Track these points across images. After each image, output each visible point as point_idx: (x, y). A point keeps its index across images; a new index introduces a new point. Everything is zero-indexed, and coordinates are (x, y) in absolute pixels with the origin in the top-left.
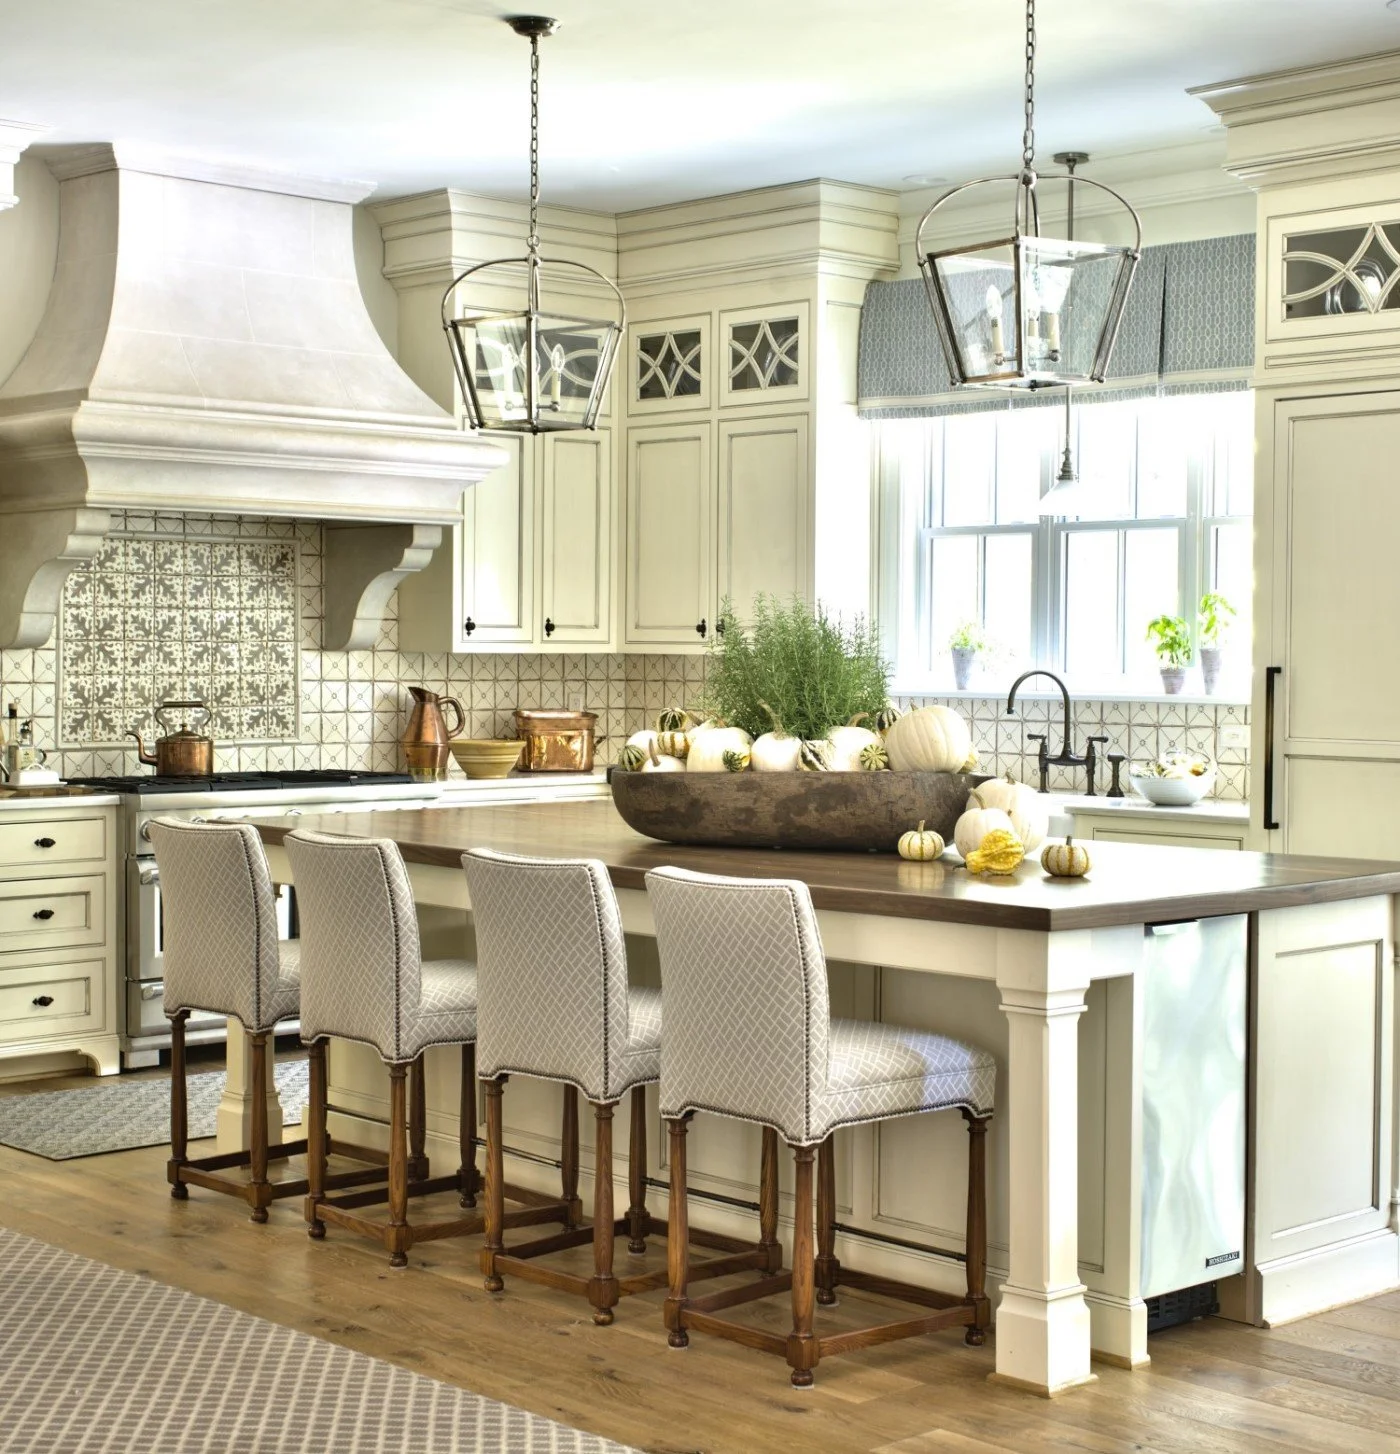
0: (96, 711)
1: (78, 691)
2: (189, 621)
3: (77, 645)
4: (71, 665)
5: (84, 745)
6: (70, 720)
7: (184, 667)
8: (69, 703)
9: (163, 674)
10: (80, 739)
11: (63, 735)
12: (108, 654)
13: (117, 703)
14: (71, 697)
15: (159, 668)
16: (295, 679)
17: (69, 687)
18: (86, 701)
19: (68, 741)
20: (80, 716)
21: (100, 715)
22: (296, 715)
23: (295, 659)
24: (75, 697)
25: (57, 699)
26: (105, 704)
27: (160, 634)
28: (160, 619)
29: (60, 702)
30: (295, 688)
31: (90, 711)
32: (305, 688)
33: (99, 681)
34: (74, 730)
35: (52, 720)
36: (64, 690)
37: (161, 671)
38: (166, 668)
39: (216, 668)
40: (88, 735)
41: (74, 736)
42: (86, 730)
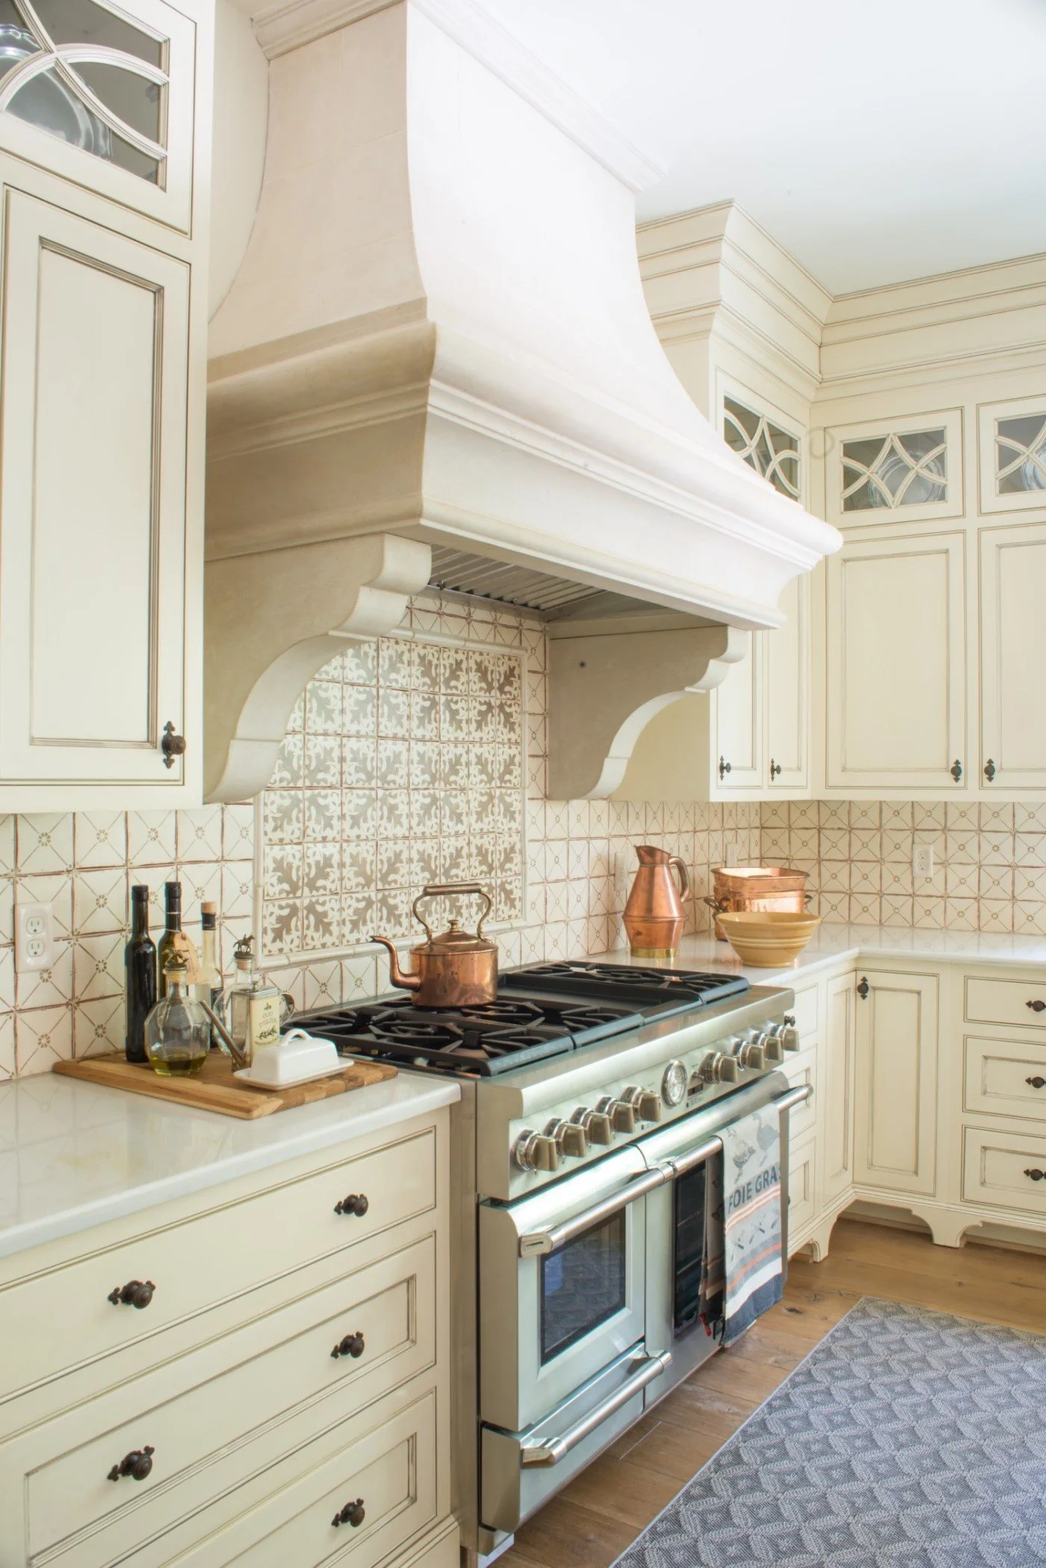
0: (306, 902)
1: (283, 870)
2: (416, 758)
3: (282, 797)
4: (275, 829)
5: (293, 959)
6: (273, 919)
7: (411, 828)
8: (271, 891)
9: (386, 839)
10: (286, 948)
11: (264, 946)
12: (321, 809)
13: (333, 887)
14: (274, 881)
15: (382, 830)
16: (522, 840)
17: (272, 866)
18: (294, 888)
19: (270, 954)
20: (286, 912)
21: (311, 909)
22: (523, 889)
23: (522, 812)
24: (280, 881)
25: (256, 887)
26: (317, 889)
27: (383, 778)
29: (260, 890)
30: (522, 852)
31: (298, 902)
32: (532, 850)
33: (310, 853)
34: (278, 935)
35: (249, 921)
36: (266, 871)
37: (385, 834)
38: (392, 830)
39: (445, 828)
40: (297, 942)
41: (278, 944)
42: (294, 934)
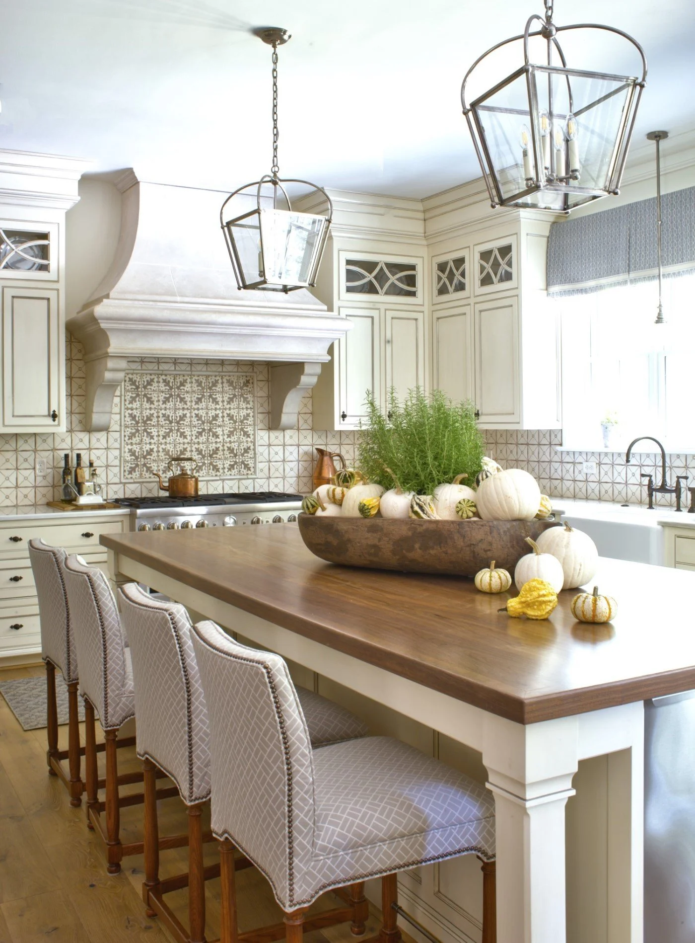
0: (142, 463)
1: (132, 453)
2: (194, 416)
3: (131, 429)
4: (129, 439)
5: (135, 481)
6: (128, 468)
7: (192, 440)
8: (127, 459)
9: (180, 443)
10: (134, 477)
11: (124, 476)
12: (148, 434)
13: (154, 459)
14: (129, 456)
15: (177, 440)
16: (254, 445)
17: (127, 451)
18: (137, 458)
19: (127, 478)
20: (133, 466)
21: (145, 465)
22: (255, 463)
23: (254, 435)
24: (131, 455)
25: (121, 457)
26: (147, 459)
27: (178, 423)
28: (178, 415)
29: (122, 458)
30: (254, 450)
31: (139, 463)
32: (259, 449)
33: (144, 447)
34: (130, 473)
35: (118, 468)
36: (125, 452)
37: (178, 442)
38: (182, 440)
39: (210, 440)
40: (138, 475)
41: (130, 476)
42: (137, 473)
